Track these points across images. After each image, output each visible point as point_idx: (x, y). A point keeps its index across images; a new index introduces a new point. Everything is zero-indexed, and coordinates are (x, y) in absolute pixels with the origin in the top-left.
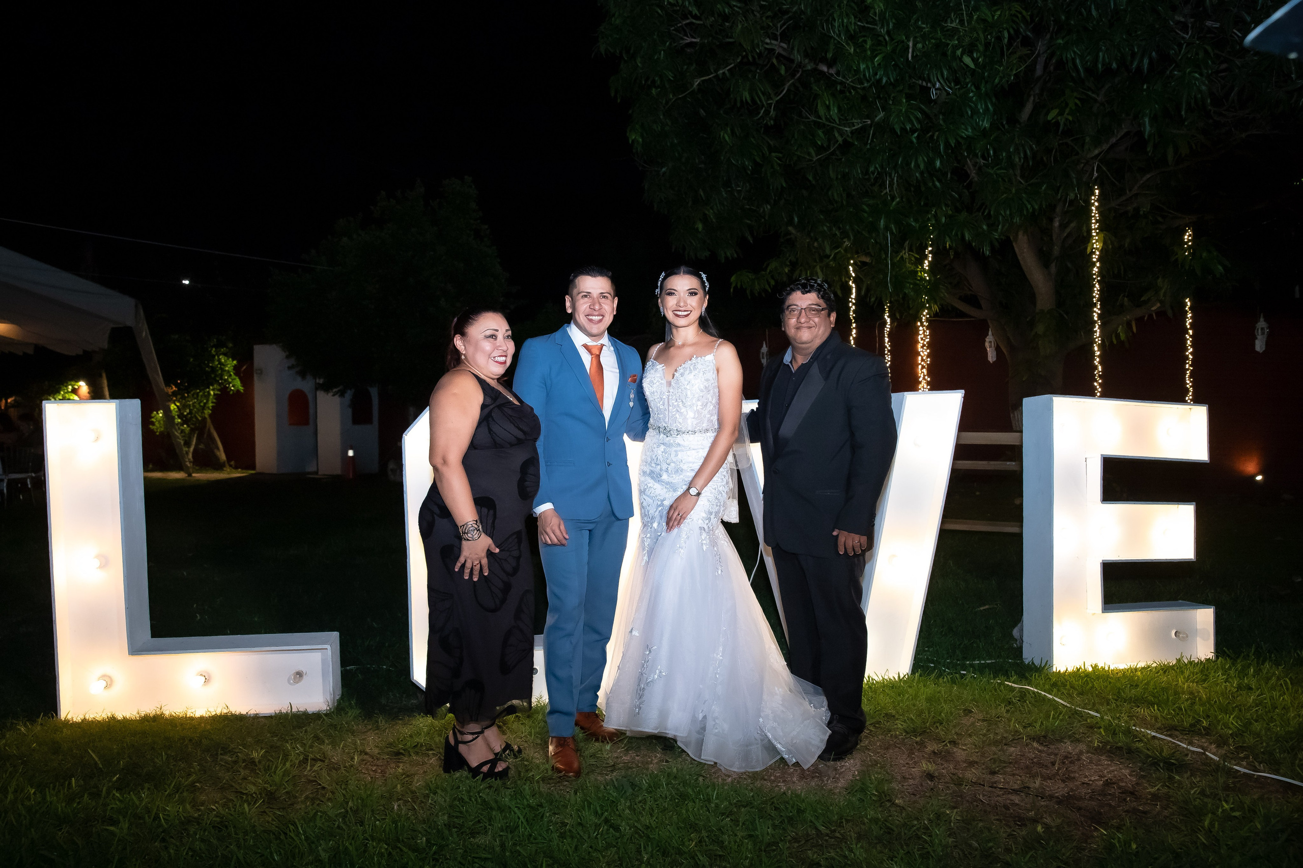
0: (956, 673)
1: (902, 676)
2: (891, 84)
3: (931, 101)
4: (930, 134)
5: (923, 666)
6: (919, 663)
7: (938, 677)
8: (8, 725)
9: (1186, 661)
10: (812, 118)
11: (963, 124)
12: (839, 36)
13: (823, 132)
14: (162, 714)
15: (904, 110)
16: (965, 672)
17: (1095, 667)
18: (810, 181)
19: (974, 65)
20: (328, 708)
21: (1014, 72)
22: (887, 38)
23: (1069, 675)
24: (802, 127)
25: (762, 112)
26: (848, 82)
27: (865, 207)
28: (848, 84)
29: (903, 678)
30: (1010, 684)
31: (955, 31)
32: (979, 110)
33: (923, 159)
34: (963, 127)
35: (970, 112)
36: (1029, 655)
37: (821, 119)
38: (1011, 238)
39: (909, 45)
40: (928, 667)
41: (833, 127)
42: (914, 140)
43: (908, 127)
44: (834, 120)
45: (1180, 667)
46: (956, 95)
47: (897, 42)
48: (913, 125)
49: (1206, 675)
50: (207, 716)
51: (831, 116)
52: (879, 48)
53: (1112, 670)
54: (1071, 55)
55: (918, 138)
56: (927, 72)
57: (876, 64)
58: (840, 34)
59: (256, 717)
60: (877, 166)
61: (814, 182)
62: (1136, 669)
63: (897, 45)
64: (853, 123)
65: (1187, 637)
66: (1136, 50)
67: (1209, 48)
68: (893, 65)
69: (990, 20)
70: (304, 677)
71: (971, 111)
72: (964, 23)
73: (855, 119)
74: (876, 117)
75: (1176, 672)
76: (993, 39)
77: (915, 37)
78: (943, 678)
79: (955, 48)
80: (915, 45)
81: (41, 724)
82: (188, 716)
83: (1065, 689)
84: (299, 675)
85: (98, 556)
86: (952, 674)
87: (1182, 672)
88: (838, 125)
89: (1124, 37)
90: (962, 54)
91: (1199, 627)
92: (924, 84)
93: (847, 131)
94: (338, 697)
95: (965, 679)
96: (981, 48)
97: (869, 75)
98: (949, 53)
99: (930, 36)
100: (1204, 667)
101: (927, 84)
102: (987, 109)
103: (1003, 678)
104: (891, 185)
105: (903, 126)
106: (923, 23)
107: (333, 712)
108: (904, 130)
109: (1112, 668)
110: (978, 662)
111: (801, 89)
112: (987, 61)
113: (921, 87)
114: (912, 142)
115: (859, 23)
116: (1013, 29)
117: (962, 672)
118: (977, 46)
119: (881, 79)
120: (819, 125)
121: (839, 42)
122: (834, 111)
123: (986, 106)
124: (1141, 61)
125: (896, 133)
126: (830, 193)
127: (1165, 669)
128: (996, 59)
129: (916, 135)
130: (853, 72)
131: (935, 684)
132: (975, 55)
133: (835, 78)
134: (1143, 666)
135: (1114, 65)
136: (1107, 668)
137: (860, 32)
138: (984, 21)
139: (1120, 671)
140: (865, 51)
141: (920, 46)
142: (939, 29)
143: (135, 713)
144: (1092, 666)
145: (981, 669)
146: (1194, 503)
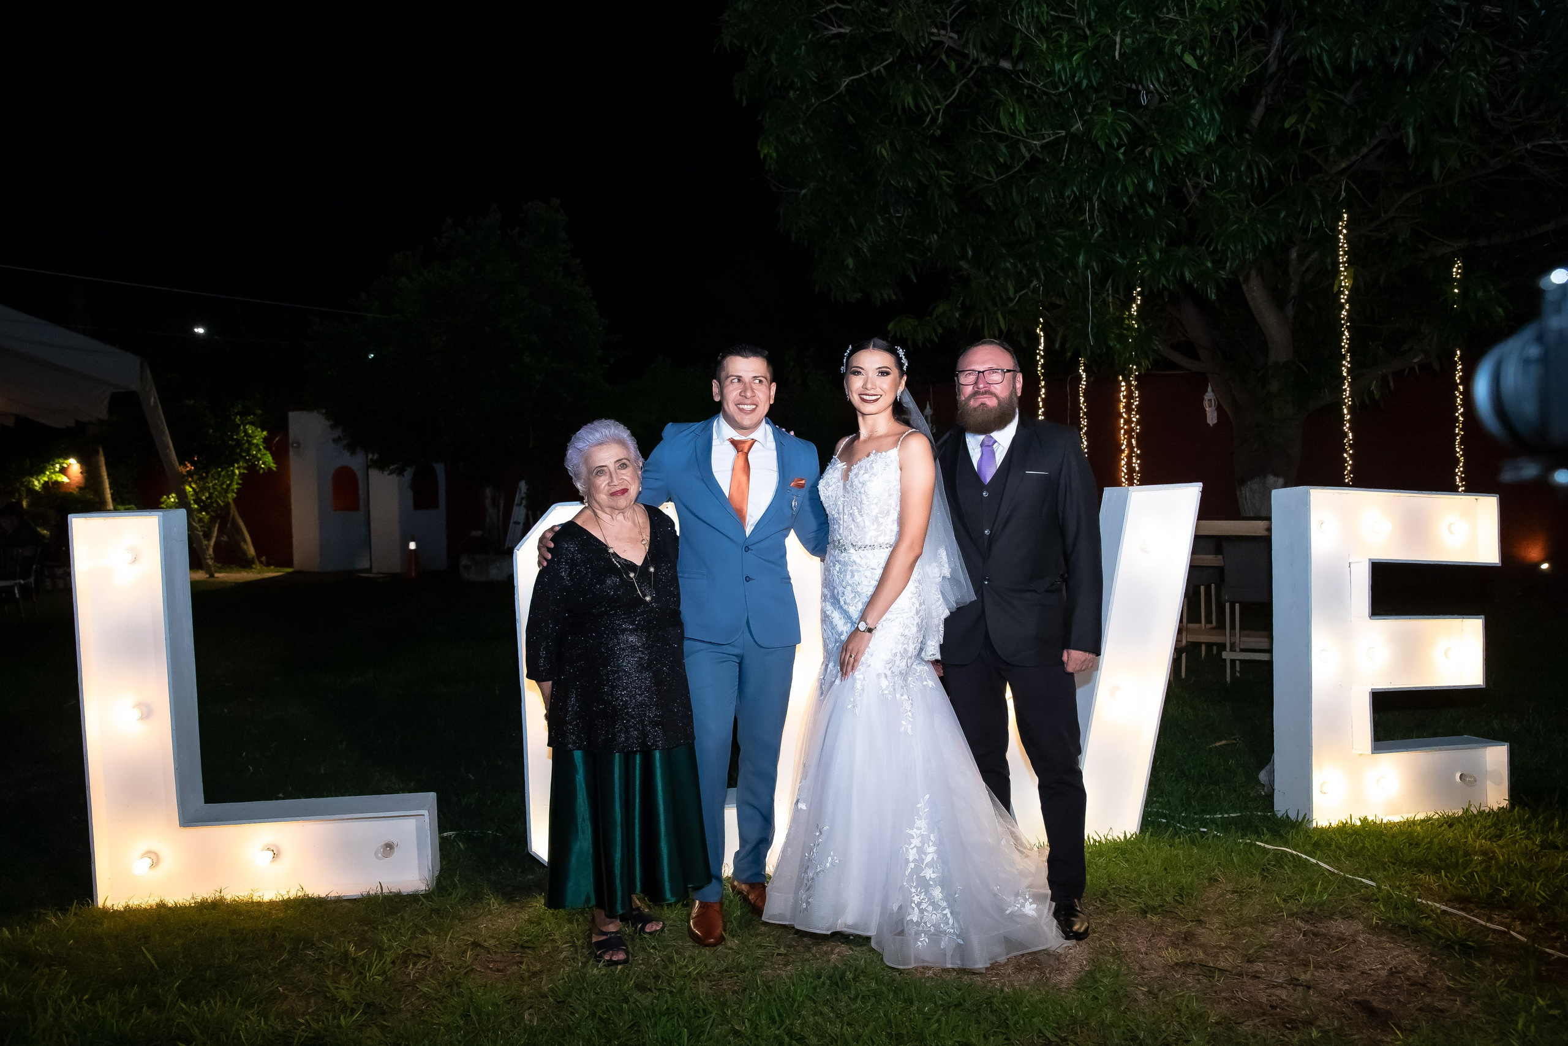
0: (1194, 831)
1: (1129, 836)
2: (1092, 86)
3: (1139, 105)
4: (1140, 148)
5: (1152, 822)
6: (1148, 820)
7: (1172, 837)
8: (35, 915)
9: (1475, 812)
10: (993, 129)
11: (1183, 137)
12: (1028, 29)
13: (1006, 146)
14: (222, 899)
15: (1109, 121)
16: (1205, 830)
17: (1364, 821)
18: (988, 207)
19: (1199, 65)
20: (427, 889)
21: (1247, 73)
22: (1088, 32)
23: (1333, 831)
24: (981, 141)
25: (928, 119)
26: (1039, 86)
27: (1059, 240)
28: (1039, 89)
29: (1130, 838)
30: (1262, 845)
31: (1173, 23)
32: (1202, 120)
33: (1131, 178)
34: (1182, 141)
35: (1191, 123)
36: (1282, 805)
37: (1003, 130)
38: (1241, 279)
39: (1115, 44)
40: (1159, 824)
41: (1019, 140)
42: (1121, 157)
43: (1115, 142)
44: (1020, 132)
45: (1468, 820)
46: (1174, 102)
47: (1101, 36)
48: (1122, 139)
49: (1501, 830)
50: (278, 900)
51: (1016, 127)
52: (1079, 43)
53: (1386, 824)
54: (1316, 50)
55: (1124, 153)
56: (1137, 74)
57: (1074, 64)
58: (1029, 27)
59: (339, 900)
60: (1075, 189)
61: (994, 208)
62: (1414, 822)
63: (1100, 40)
64: (1043, 135)
65: (1476, 781)
66: (1398, 44)
67: (1488, 41)
68: (1096, 63)
69: (1216, 8)
70: (396, 849)
71: (1193, 121)
72: (1185, 13)
73: (1045, 129)
74: (1072, 127)
75: (1464, 826)
76: (1220, 33)
77: (1124, 31)
78: (1179, 838)
79: (1174, 43)
80: (1122, 40)
81: (75, 914)
82: (255, 900)
83: (1331, 851)
84: (389, 847)
85: (138, 705)
86: (1190, 832)
87: (1472, 826)
88: (1024, 137)
89: (1383, 28)
90: (1183, 52)
91: (1489, 767)
92: (1134, 86)
93: (1035, 144)
94: (437, 874)
95: (1207, 839)
96: (1206, 44)
97: (1066, 79)
98: (1166, 50)
99: (1143, 29)
100: (1497, 818)
101: (1137, 87)
102: (1213, 118)
103: (1254, 837)
104: (1092, 211)
105: (1109, 142)
106: (1132, 12)
107: (433, 893)
108: (1109, 145)
109: (1385, 821)
110: (1220, 816)
111: (975, 90)
112: (1213, 58)
113: (1130, 90)
114: (1118, 159)
115: (1052, 13)
116: (1244, 17)
117: (1202, 829)
118: (1201, 42)
119: (1080, 83)
120: (1001, 138)
121: (1026, 35)
122: (1021, 120)
123: (1212, 115)
124: (1405, 57)
125: (1100, 151)
126: (1016, 222)
127: (1450, 822)
128: (1224, 57)
129: (1122, 150)
130: (1045, 74)
131: (1170, 846)
132: (1198, 52)
133: (1022, 80)
134: (1422, 818)
135: (1370, 63)
136: (1378, 822)
137: (1054, 24)
138: (1209, 10)
139: (1395, 824)
140: (1061, 48)
141: (1128, 41)
142: (1153, 20)
143: (189, 898)
144: (1360, 819)
145: (1225, 826)
146: (1483, 616)
